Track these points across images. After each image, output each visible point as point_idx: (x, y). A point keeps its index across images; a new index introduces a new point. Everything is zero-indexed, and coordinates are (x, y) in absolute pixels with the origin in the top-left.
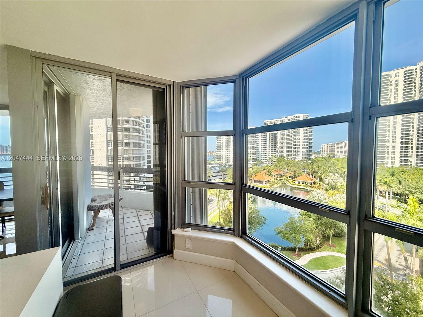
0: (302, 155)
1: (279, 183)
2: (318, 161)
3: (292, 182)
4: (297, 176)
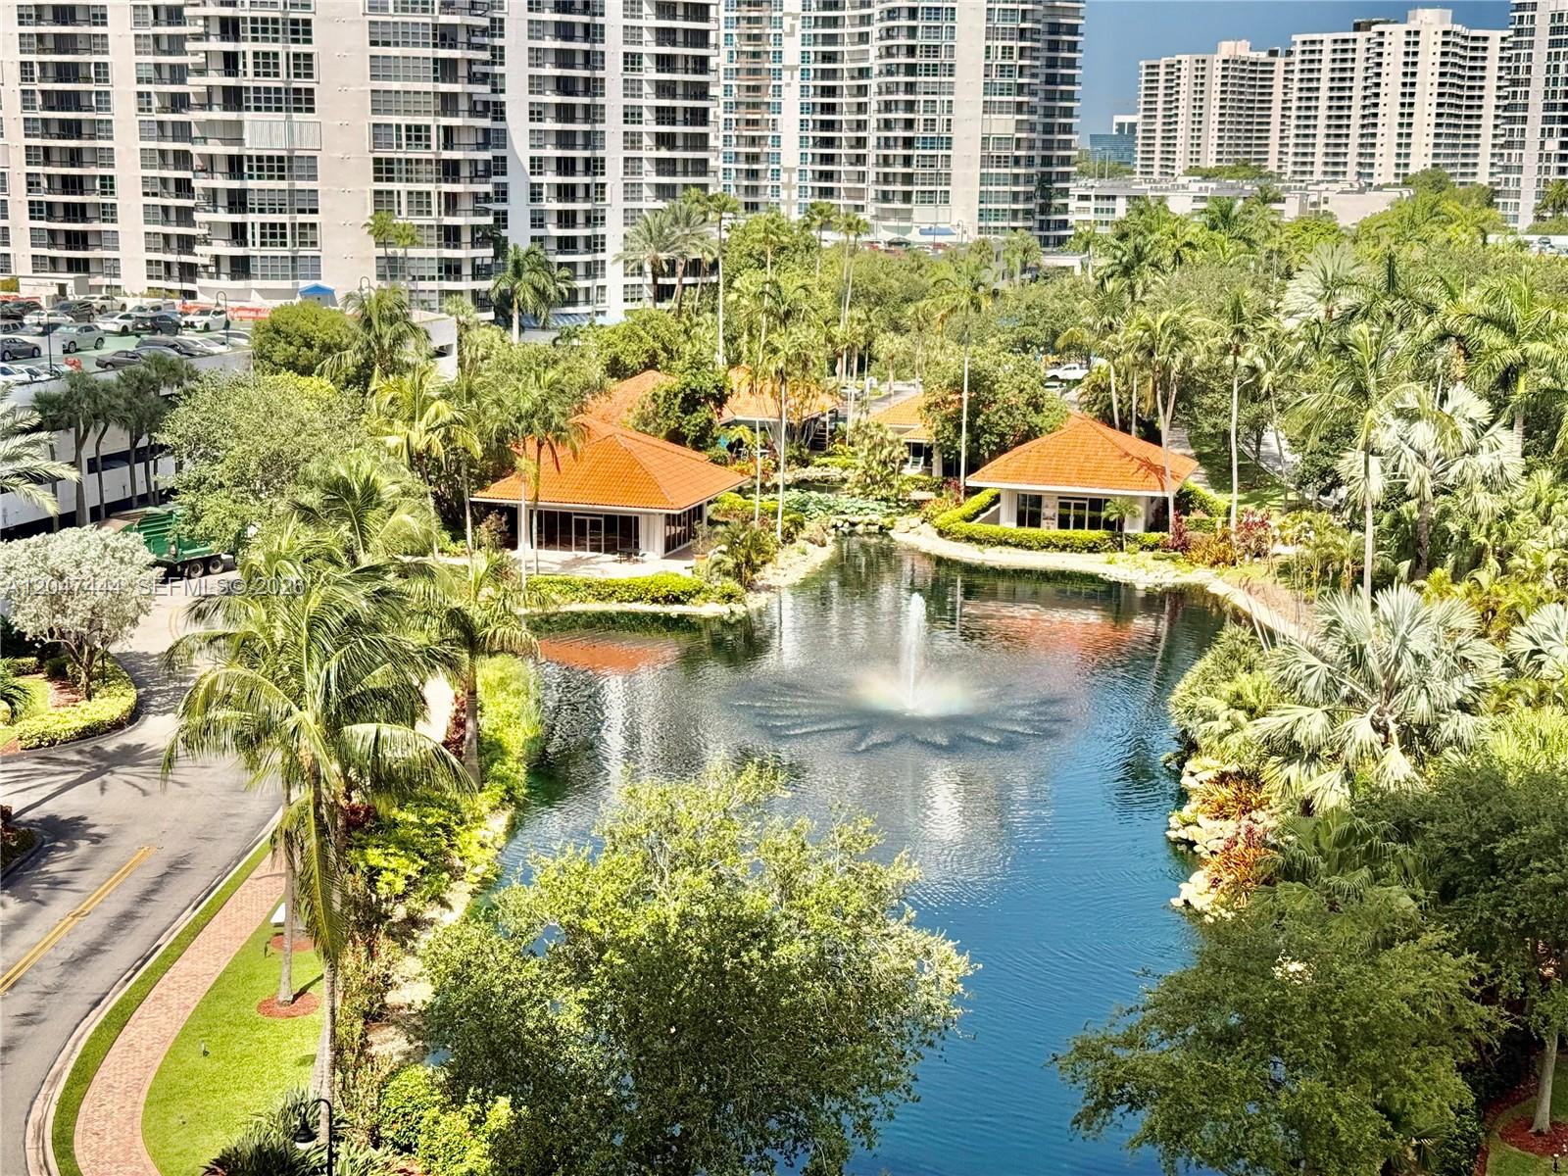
0: (977, 188)
1: (812, 527)
2: (1178, 259)
3: (951, 513)
4: (1002, 436)
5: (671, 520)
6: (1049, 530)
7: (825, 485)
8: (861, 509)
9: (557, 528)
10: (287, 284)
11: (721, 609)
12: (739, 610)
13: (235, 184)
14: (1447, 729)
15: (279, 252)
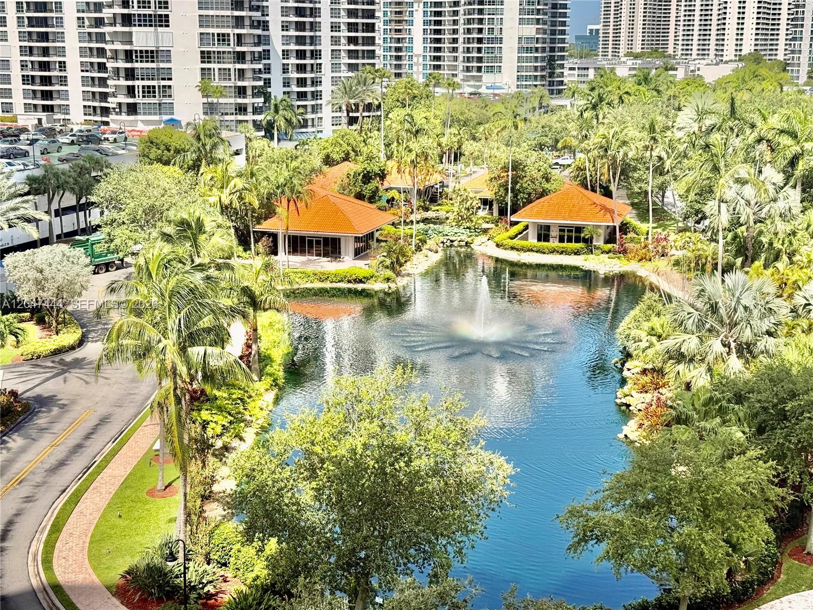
0: (516, 64)
1: (430, 243)
2: (621, 100)
3: (503, 234)
4: (529, 194)
5: (357, 239)
6: (554, 243)
7: (437, 221)
8: (456, 233)
9: (298, 245)
10: (157, 118)
11: (384, 286)
12: (393, 286)
13: (129, 65)
14: (761, 346)
15: (152, 100)
